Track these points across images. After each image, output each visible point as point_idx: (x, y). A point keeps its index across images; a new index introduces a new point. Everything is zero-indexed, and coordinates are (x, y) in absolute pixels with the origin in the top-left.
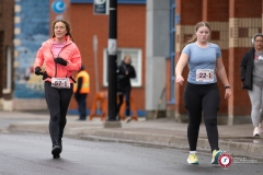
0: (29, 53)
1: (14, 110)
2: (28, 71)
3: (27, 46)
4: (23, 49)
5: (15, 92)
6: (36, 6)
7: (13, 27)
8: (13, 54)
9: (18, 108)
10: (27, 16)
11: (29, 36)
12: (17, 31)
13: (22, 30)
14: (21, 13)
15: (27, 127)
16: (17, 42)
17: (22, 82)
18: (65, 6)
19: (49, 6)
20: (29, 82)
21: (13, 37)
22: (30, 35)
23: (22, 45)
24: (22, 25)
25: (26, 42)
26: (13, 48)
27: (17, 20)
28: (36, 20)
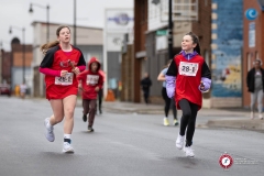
0: (225, 56)
1: (212, 108)
2: (224, 72)
3: (223, 50)
4: (219, 52)
5: (213, 92)
6: (230, 13)
7: (210, 32)
8: (210, 57)
9: (216, 105)
10: (223, 23)
11: (224, 40)
12: (214, 36)
13: (218, 36)
14: (218, 20)
15: (224, 122)
16: (214, 46)
17: (219, 82)
18: (257, 14)
19: (243, 14)
20: (225, 82)
21: (211, 41)
22: (226, 40)
23: (219, 49)
24: (218, 31)
25: (222, 46)
26: (210, 51)
27: (214, 26)
28: (231, 26)
